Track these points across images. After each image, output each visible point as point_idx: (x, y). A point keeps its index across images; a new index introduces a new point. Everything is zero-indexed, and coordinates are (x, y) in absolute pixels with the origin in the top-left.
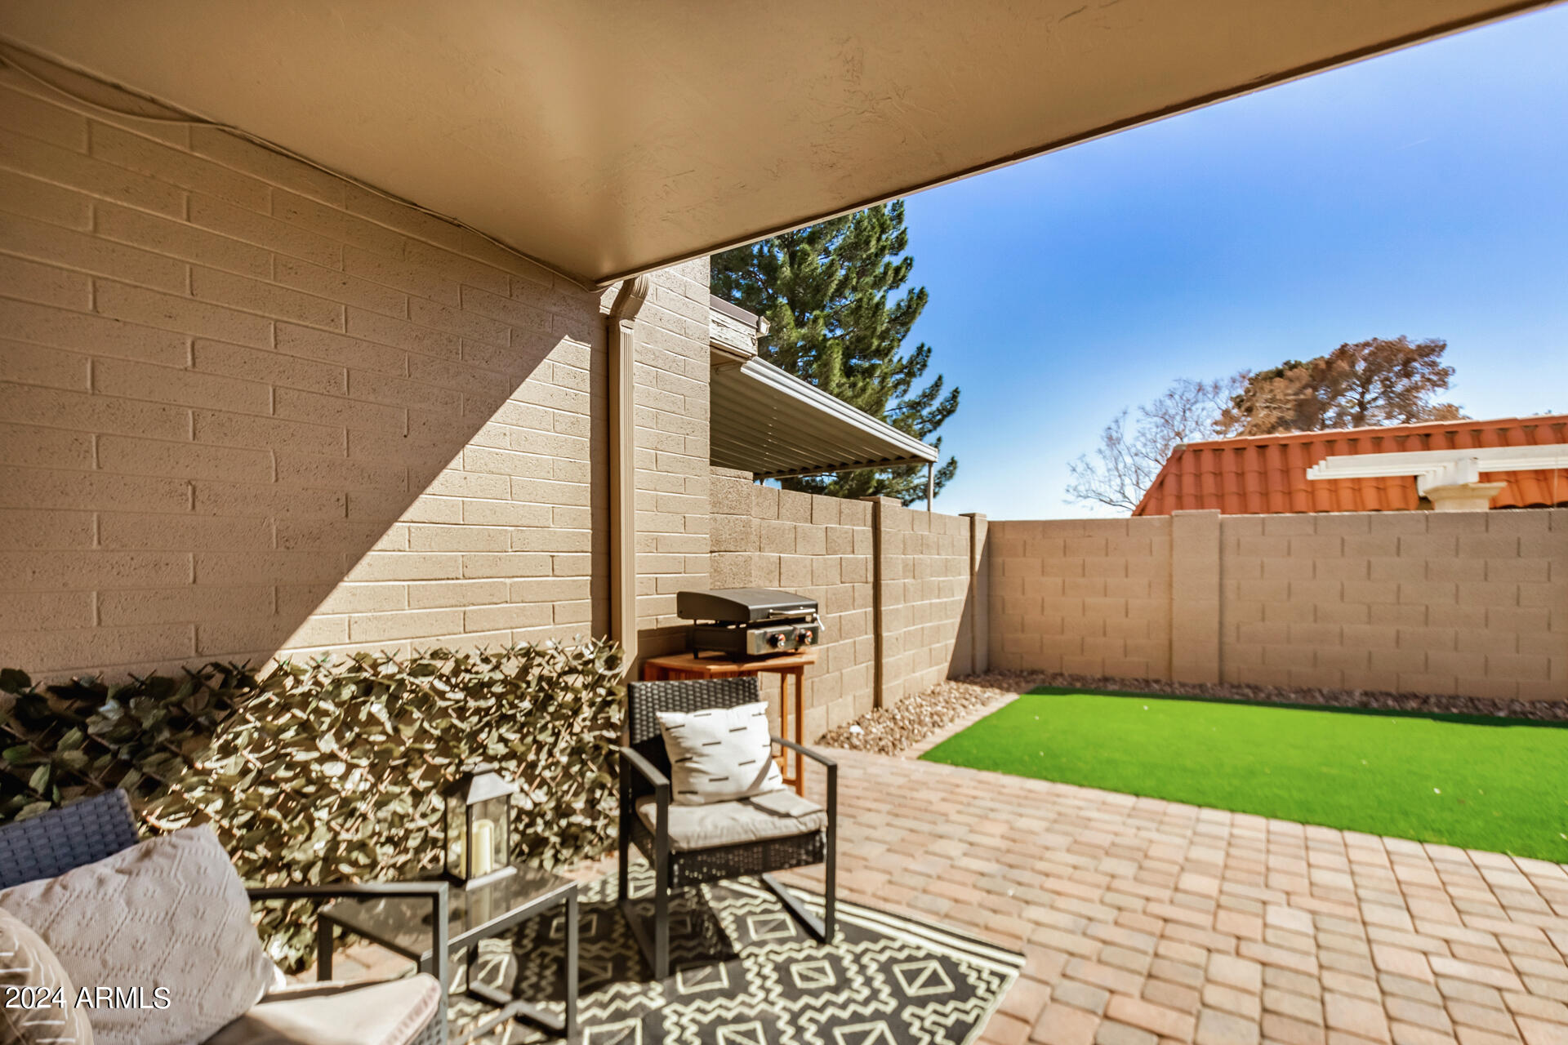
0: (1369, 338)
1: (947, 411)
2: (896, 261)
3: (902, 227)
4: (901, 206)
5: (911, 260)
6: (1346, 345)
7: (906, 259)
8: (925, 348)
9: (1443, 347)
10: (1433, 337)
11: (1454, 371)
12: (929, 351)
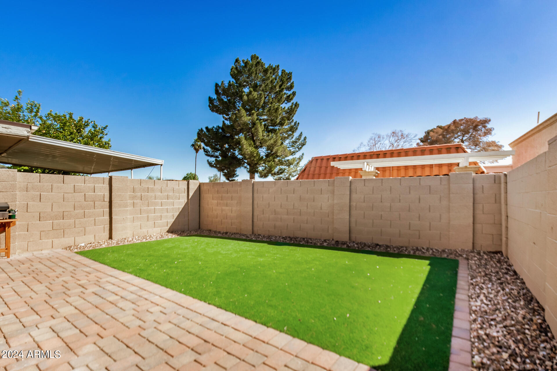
0: (463, 118)
1: (303, 145)
2: (289, 93)
3: (292, 82)
4: (291, 74)
5: (295, 92)
6: (456, 120)
7: (293, 92)
8: (297, 123)
9: (490, 120)
10: (486, 117)
11: (494, 129)
12: (299, 124)
